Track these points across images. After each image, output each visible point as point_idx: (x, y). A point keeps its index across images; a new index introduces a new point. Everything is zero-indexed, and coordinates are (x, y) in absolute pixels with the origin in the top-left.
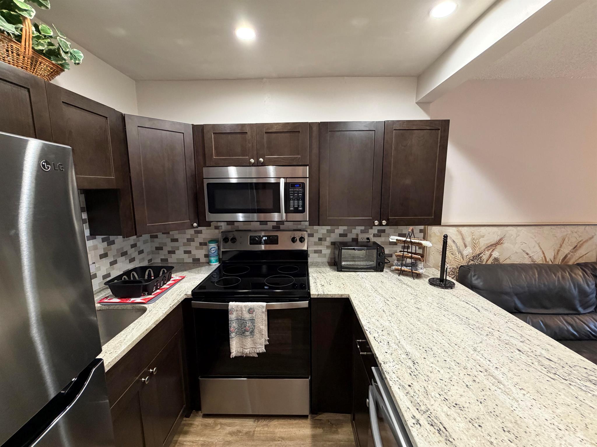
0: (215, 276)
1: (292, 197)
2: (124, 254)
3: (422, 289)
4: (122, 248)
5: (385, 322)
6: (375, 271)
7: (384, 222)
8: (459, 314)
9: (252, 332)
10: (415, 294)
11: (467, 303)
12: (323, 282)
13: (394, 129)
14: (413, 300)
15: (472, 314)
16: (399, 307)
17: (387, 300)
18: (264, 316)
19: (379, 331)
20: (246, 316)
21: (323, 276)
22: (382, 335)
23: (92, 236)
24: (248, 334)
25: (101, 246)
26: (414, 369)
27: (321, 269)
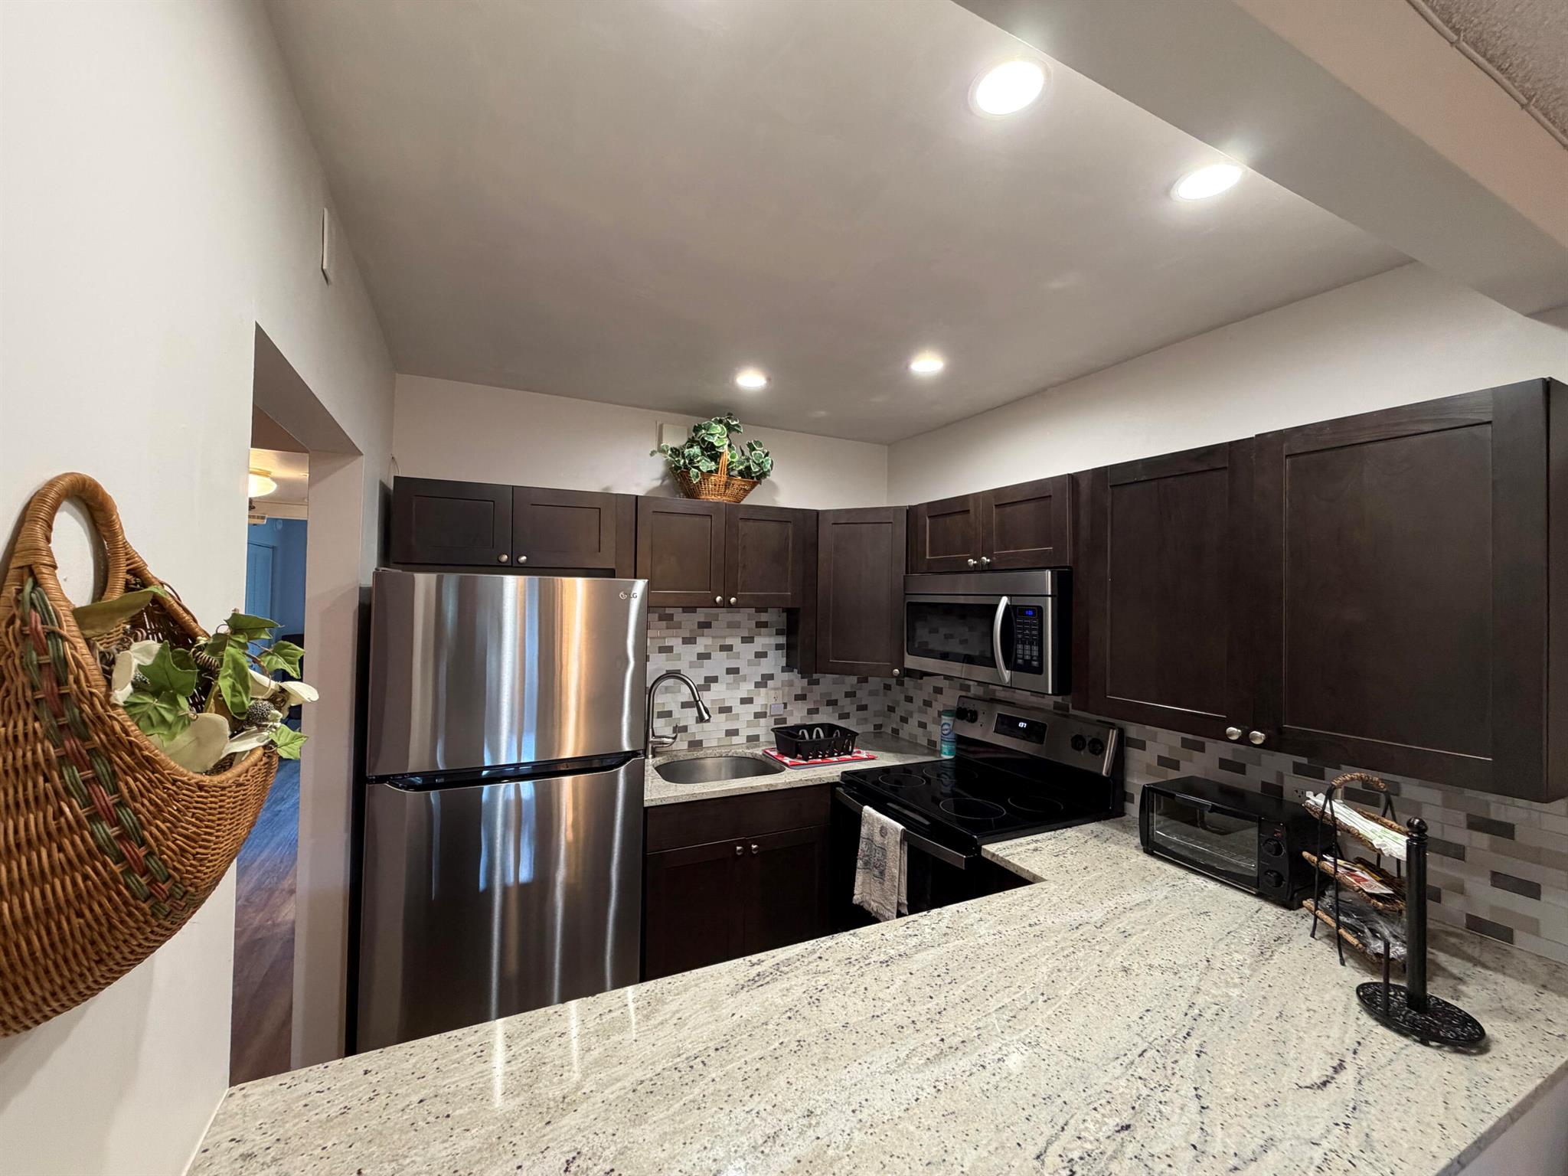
0: (946, 782)
1: (1020, 636)
2: (832, 703)
3: (1283, 980)
4: (830, 694)
5: (986, 929)
6: (1259, 895)
7: (1258, 736)
8: (1204, 1039)
9: (882, 873)
10: (1219, 965)
11: (1339, 1068)
12: (1051, 847)
13: (1285, 453)
14: (1172, 963)
15: (1252, 1067)
16: (1087, 943)
17: (1098, 926)
18: (899, 850)
19: (943, 924)
20: (878, 838)
21: (1086, 842)
22: (933, 929)
23: (788, 667)
24: (876, 872)
25: (799, 683)
26: (867, 962)
27: (1121, 834)
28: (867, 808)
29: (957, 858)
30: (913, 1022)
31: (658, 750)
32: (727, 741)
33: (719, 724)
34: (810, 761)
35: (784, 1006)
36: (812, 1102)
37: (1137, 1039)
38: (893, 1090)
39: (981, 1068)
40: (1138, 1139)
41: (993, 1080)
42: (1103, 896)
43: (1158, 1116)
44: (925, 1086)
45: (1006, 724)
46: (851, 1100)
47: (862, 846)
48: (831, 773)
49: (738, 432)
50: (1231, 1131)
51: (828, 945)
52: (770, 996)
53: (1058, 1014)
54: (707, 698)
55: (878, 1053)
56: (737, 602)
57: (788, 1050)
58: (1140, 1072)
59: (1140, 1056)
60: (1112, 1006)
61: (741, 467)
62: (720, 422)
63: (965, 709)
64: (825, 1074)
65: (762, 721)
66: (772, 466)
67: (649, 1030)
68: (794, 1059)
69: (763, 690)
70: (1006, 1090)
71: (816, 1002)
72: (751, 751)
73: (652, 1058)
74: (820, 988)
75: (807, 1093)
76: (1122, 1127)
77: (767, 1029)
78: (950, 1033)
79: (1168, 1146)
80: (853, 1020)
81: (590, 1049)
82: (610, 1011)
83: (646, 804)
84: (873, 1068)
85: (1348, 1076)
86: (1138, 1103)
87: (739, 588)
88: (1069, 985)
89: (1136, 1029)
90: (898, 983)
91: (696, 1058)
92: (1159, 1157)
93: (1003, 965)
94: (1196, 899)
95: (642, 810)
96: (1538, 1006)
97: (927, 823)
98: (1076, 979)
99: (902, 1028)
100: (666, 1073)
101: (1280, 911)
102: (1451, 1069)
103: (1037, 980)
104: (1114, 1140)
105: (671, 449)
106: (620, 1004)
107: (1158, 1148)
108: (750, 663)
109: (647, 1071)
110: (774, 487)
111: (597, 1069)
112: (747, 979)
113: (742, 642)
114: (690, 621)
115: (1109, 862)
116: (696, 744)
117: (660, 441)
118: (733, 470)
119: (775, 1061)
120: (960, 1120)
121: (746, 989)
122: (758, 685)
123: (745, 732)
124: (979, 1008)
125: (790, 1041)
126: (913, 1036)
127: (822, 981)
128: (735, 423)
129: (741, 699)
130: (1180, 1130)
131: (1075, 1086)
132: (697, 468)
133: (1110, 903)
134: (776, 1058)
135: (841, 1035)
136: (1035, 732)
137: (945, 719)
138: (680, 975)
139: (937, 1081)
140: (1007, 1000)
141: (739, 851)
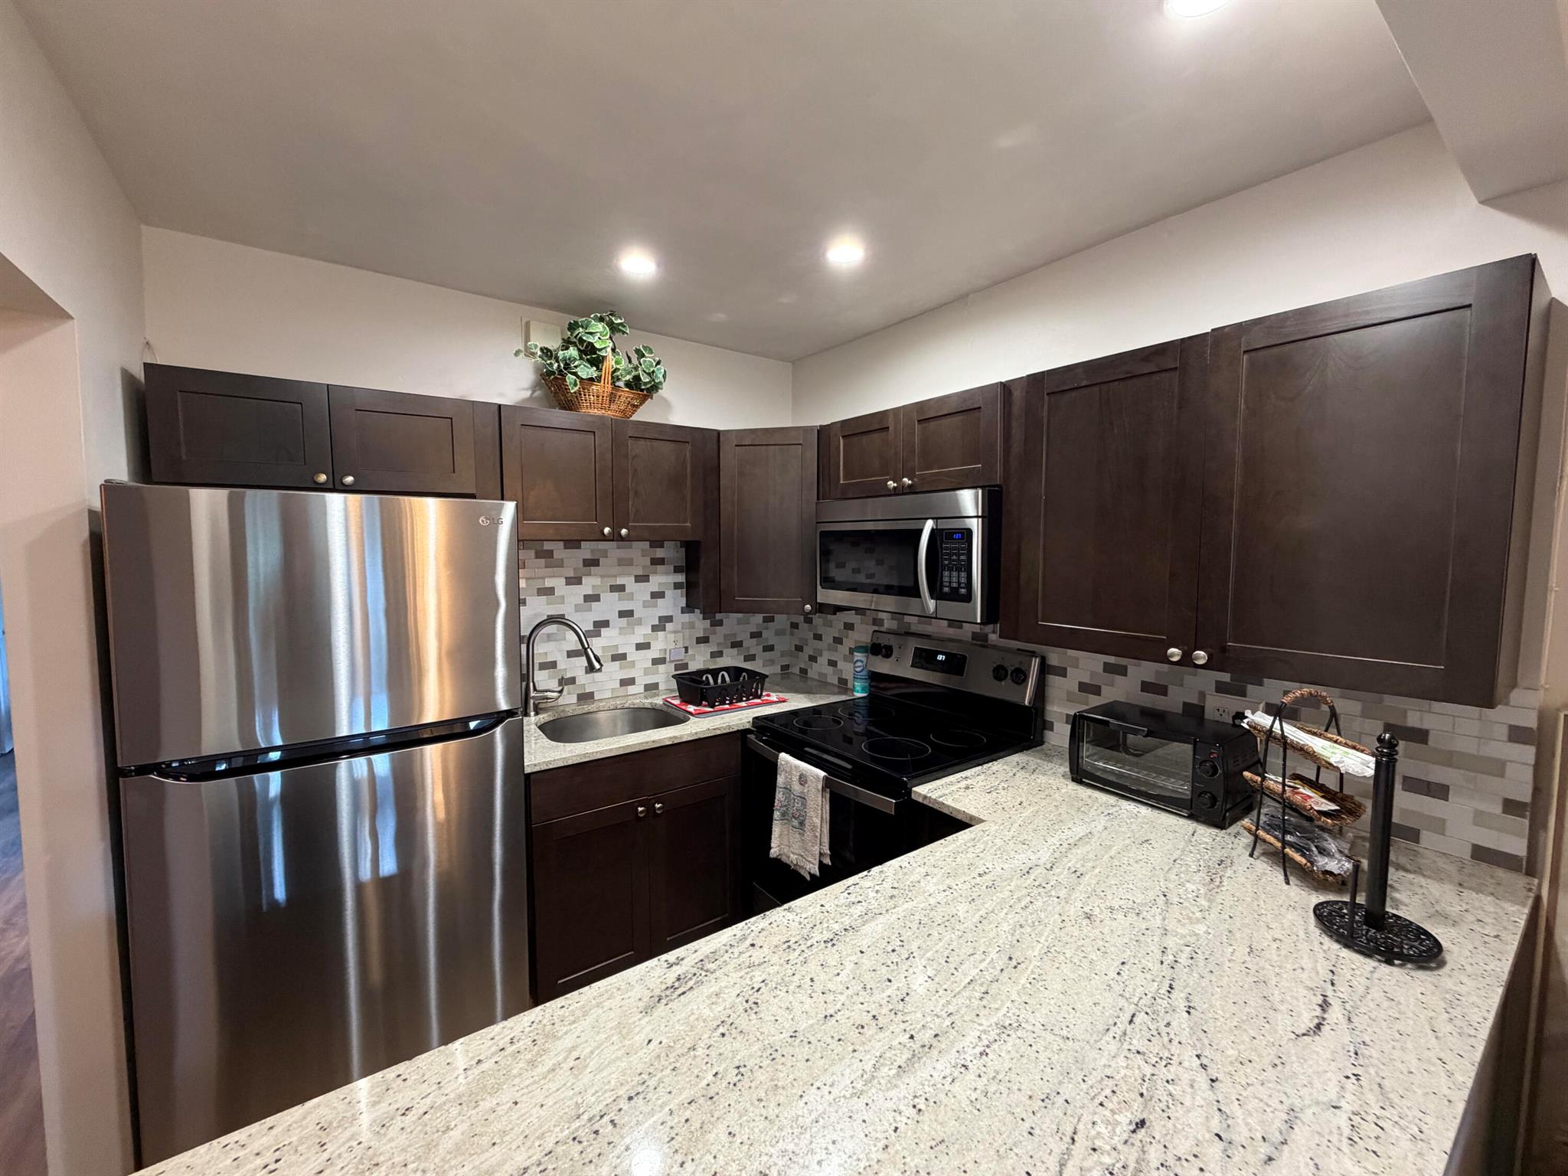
0: (859, 721)
1: (947, 562)
2: (736, 645)
3: (1240, 908)
4: (735, 635)
5: (936, 884)
6: (1191, 817)
7: (1201, 657)
8: (1188, 990)
9: (802, 824)
10: (1176, 900)
11: (1325, 1005)
12: (982, 784)
13: (1243, 349)
14: (1131, 903)
15: (1244, 1018)
16: (1041, 890)
17: (1049, 868)
18: (820, 799)
19: (887, 885)
20: (796, 787)
21: (1014, 775)
22: (877, 892)
23: (689, 608)
24: (796, 823)
25: (701, 625)
26: (809, 943)
27: (1046, 763)
28: (783, 756)
29: (887, 803)
30: (874, 1017)
31: (541, 706)
32: (622, 691)
33: (612, 672)
34: (716, 708)
35: (715, 1019)
36: (764, 1158)
37: (1122, 1002)
38: (864, 1121)
39: (963, 1069)
40: (1157, 1137)
41: (980, 1084)
42: (1045, 833)
43: (1171, 1102)
44: (902, 1108)
45: (925, 658)
46: (813, 1146)
47: (779, 796)
48: (740, 719)
49: (624, 332)
50: (1250, 1107)
51: (760, 927)
52: (695, 1007)
53: (1033, 981)
54: (597, 645)
55: (837, 1069)
56: (628, 535)
57: (725, 1084)
58: (1137, 1044)
59: (1131, 1022)
60: (1085, 963)
61: (628, 377)
62: (601, 319)
63: (879, 644)
64: (777, 1111)
65: (661, 668)
66: (664, 377)
67: (535, 1082)
68: (733, 1096)
69: (661, 634)
70: (998, 1095)
71: (754, 1006)
72: (649, 701)
73: (541, 1127)
74: (756, 987)
75: (756, 1145)
76: (1137, 1124)
77: (695, 1057)
78: (918, 1027)
79: (1191, 1142)
80: (802, 1025)
81: (448, 1129)
82: (479, 1061)
83: (528, 770)
84: (835, 1091)
85: (1335, 1014)
86: (1144, 1087)
87: (632, 516)
88: (1035, 943)
89: (1118, 988)
90: (849, 966)
91: (602, 1117)
92: (1186, 1160)
93: (962, 927)
94: (1134, 827)
95: (523, 777)
96: (1465, 907)
97: (849, 767)
98: (1041, 934)
99: (863, 1027)
100: (560, 1149)
101: (1214, 831)
102: (1423, 990)
103: (1001, 941)
104: (1133, 1144)
105: (541, 349)
106: (494, 1049)
107: (1183, 1147)
108: (645, 605)
109: (531, 1152)
110: (667, 404)
111: (460, 1159)
112: (664, 987)
113: (636, 582)
114: (573, 558)
115: (1042, 795)
116: (586, 697)
117: (527, 339)
118: (619, 379)
119: (709, 1103)
120: (953, 1150)
121: (664, 1001)
122: (655, 628)
123: (642, 681)
124: (945, 987)
125: (726, 1070)
126: (877, 1037)
127: (758, 976)
128: (619, 321)
129: (637, 644)
130: (1196, 1117)
131: (1072, 1075)
132: (575, 374)
133: (1053, 840)
134: (711, 1098)
135: (790, 1050)
136: (955, 664)
137: (858, 656)
138: (576, 992)
139: (915, 1097)
140: (975, 972)
141: (642, 812)
